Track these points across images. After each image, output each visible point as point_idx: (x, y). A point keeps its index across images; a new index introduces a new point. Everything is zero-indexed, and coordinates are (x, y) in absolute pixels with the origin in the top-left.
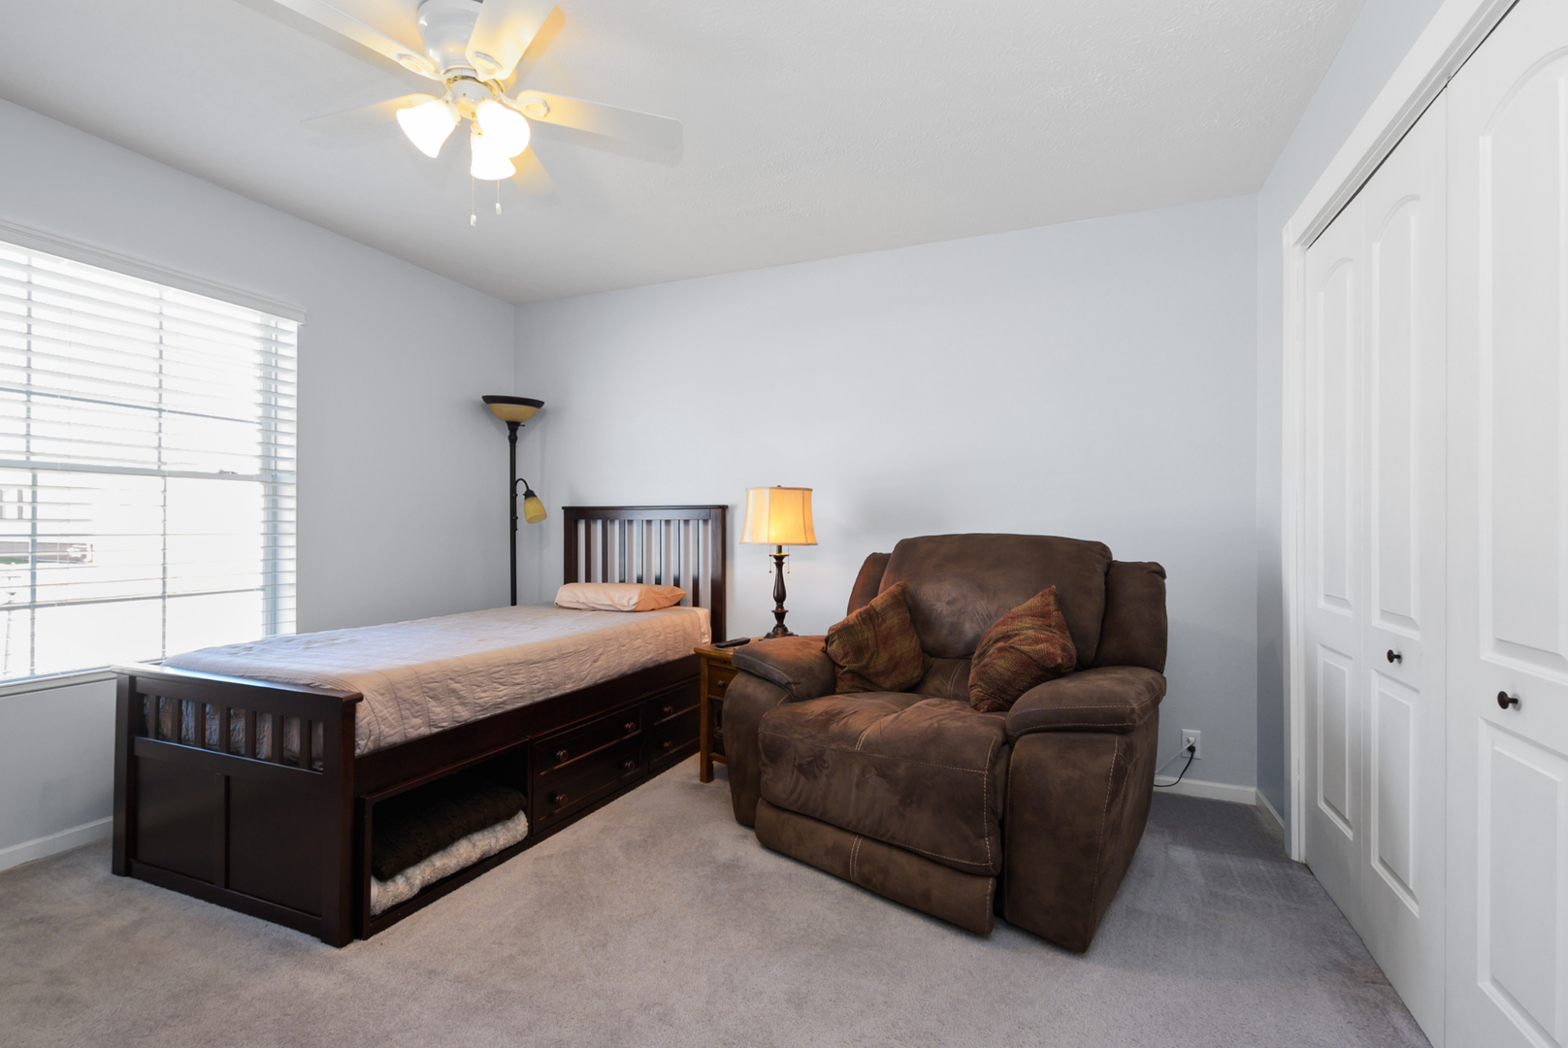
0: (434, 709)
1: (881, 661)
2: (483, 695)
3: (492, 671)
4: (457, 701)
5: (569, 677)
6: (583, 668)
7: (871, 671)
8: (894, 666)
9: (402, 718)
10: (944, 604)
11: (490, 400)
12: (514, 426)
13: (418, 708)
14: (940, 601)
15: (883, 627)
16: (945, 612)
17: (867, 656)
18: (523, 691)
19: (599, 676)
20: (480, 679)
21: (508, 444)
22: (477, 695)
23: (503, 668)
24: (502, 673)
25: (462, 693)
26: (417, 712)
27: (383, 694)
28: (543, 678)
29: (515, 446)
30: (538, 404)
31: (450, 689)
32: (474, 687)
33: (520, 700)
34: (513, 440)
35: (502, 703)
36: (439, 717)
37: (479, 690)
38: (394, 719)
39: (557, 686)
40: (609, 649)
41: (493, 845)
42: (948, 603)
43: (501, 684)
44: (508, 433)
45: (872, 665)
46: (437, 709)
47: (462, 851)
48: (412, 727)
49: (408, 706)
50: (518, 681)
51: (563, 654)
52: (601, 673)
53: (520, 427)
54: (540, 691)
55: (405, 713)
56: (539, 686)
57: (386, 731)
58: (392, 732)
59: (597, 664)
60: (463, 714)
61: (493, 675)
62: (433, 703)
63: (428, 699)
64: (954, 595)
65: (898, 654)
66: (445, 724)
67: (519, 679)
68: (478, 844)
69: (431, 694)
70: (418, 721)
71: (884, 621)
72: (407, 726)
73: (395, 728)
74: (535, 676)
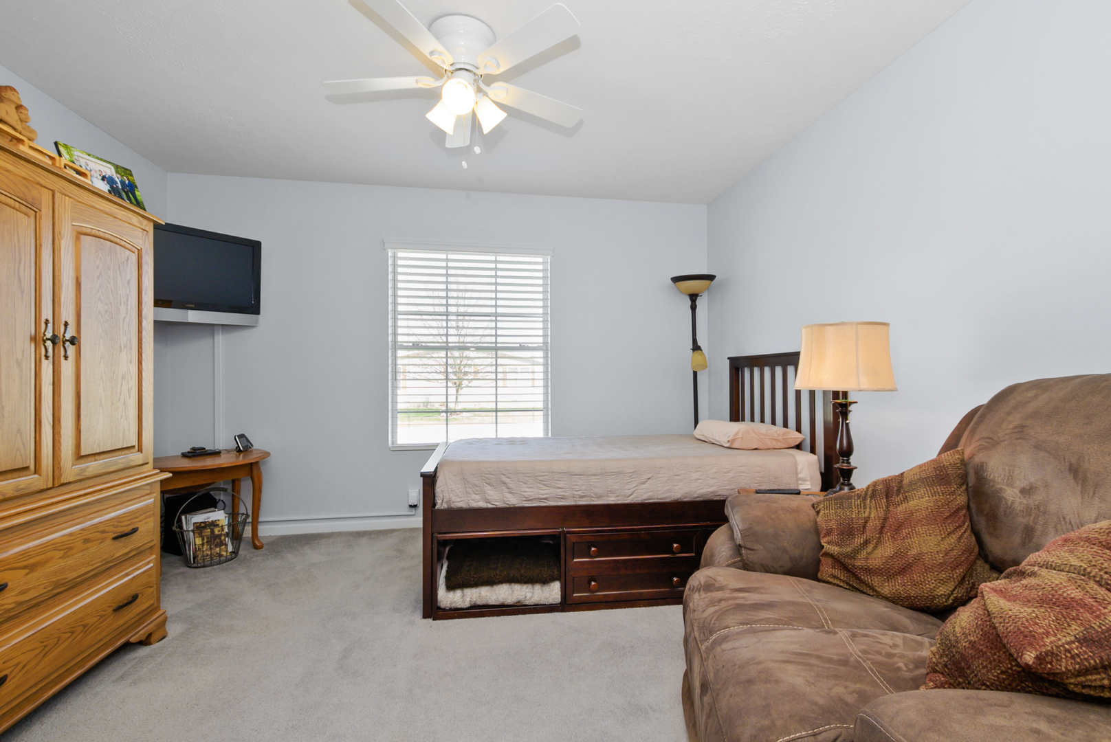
0: (488, 492)
1: (882, 554)
2: (527, 490)
3: (537, 474)
4: (507, 490)
5: (612, 492)
6: (627, 487)
7: (858, 563)
8: (902, 567)
9: (467, 493)
10: (1017, 491)
11: (676, 280)
12: (693, 297)
13: (477, 488)
14: (1011, 485)
15: (900, 509)
16: (1016, 505)
17: (858, 540)
18: (563, 494)
19: (645, 496)
20: (527, 478)
21: (691, 311)
22: (523, 489)
23: (547, 474)
24: (545, 477)
25: (510, 485)
26: (477, 491)
27: (455, 475)
28: (584, 487)
29: (695, 313)
30: (711, 278)
31: (502, 481)
32: (521, 483)
33: (562, 500)
34: (694, 308)
35: (546, 499)
36: (492, 498)
37: (525, 485)
38: (460, 492)
39: (599, 497)
40: (660, 475)
41: (528, 597)
42: (1023, 491)
43: (544, 485)
44: (689, 303)
45: (864, 554)
46: (491, 493)
47: (502, 592)
48: (473, 500)
49: (471, 486)
50: (560, 486)
51: (606, 473)
52: (649, 494)
53: (698, 298)
54: (581, 497)
55: (469, 490)
56: (579, 493)
57: (454, 498)
58: (459, 500)
59: (643, 486)
60: (511, 500)
61: (538, 478)
62: (488, 487)
63: (485, 484)
64: (1032, 480)
65: (914, 552)
66: (496, 503)
67: (561, 484)
68: (516, 592)
69: (487, 481)
70: (477, 497)
71: (906, 499)
72: (469, 498)
73: (461, 498)
74: (576, 485)
